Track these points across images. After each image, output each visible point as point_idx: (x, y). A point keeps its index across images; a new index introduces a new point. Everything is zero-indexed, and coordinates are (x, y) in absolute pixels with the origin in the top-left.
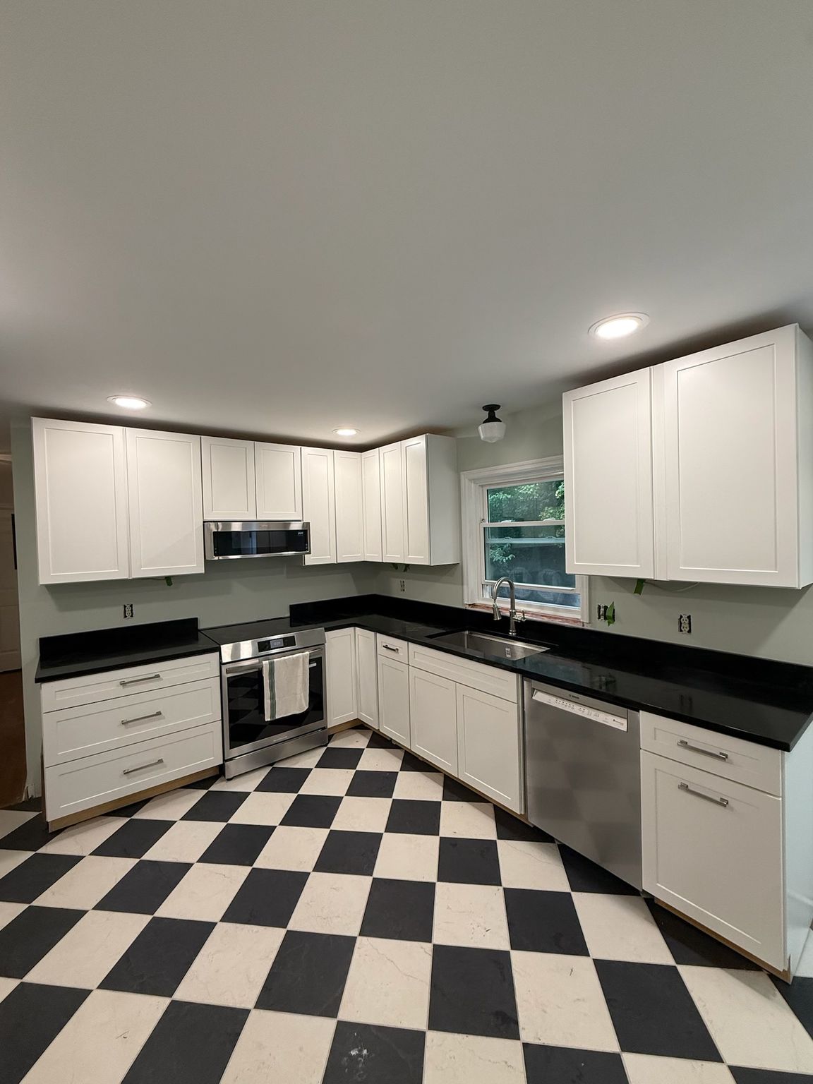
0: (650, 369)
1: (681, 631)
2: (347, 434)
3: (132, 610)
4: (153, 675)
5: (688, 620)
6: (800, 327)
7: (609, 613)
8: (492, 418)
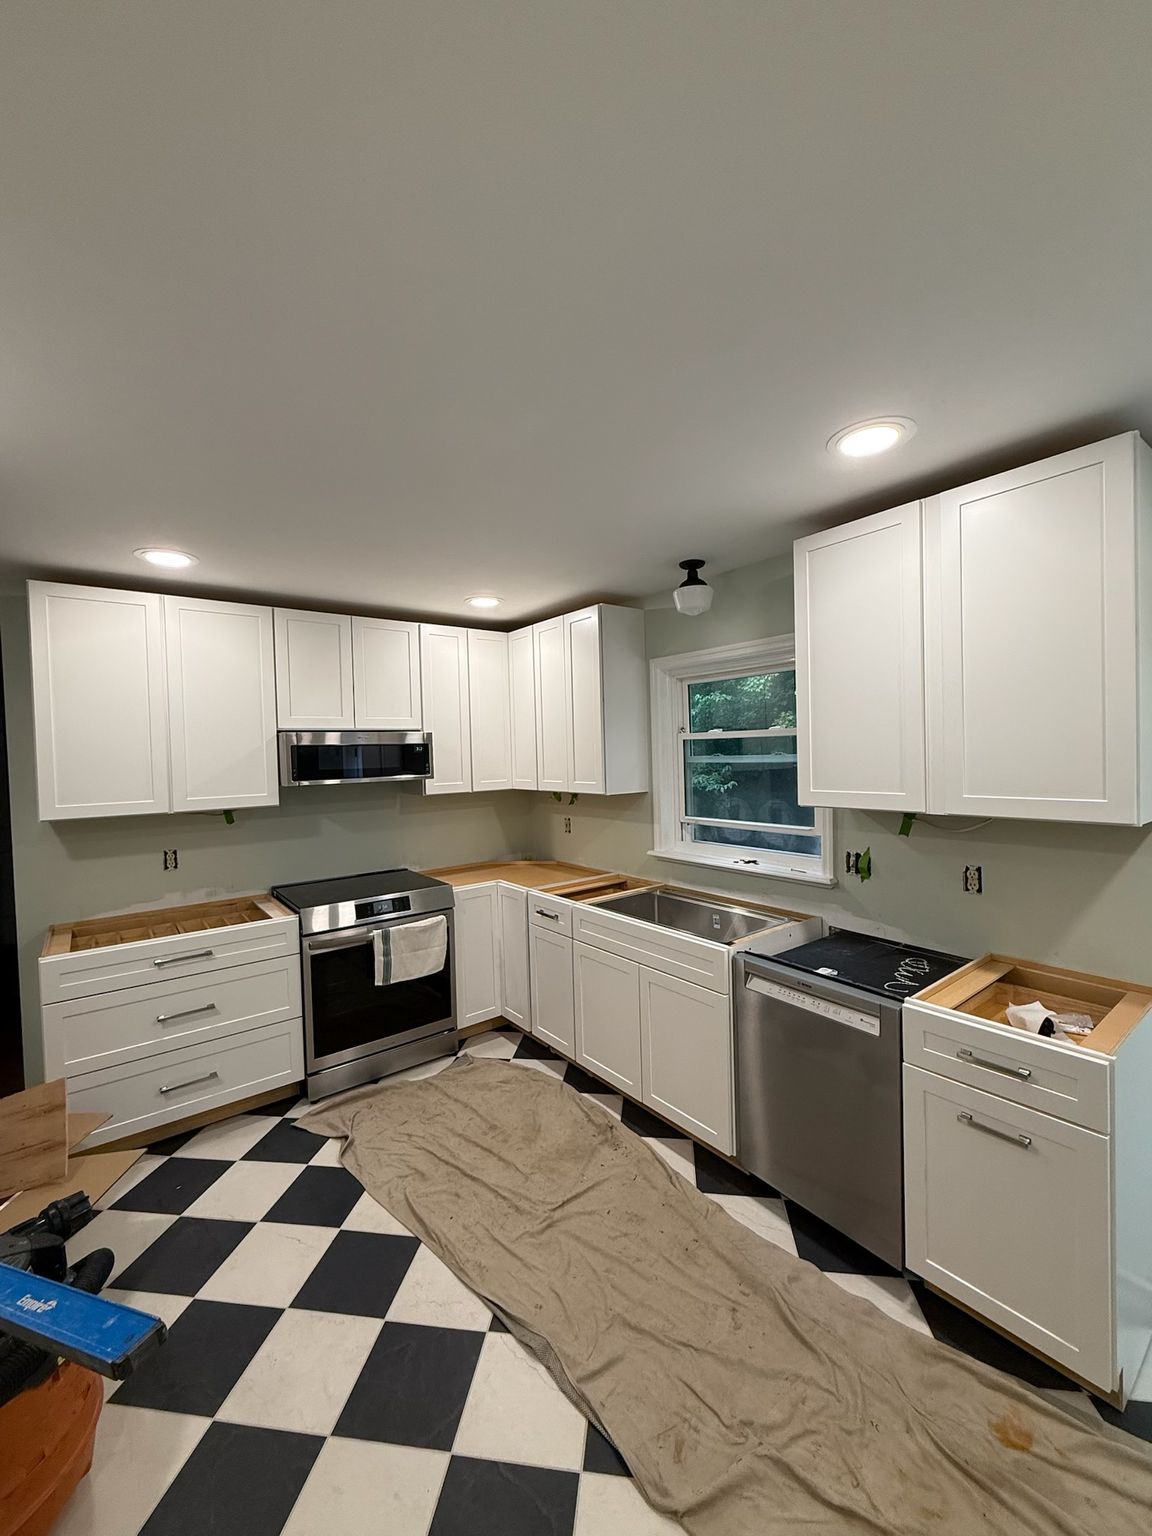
0: (921, 503)
1: (967, 890)
2: (485, 605)
3: (176, 859)
4: (203, 952)
5: (977, 873)
6: (1141, 436)
7: (862, 864)
8: (693, 580)
